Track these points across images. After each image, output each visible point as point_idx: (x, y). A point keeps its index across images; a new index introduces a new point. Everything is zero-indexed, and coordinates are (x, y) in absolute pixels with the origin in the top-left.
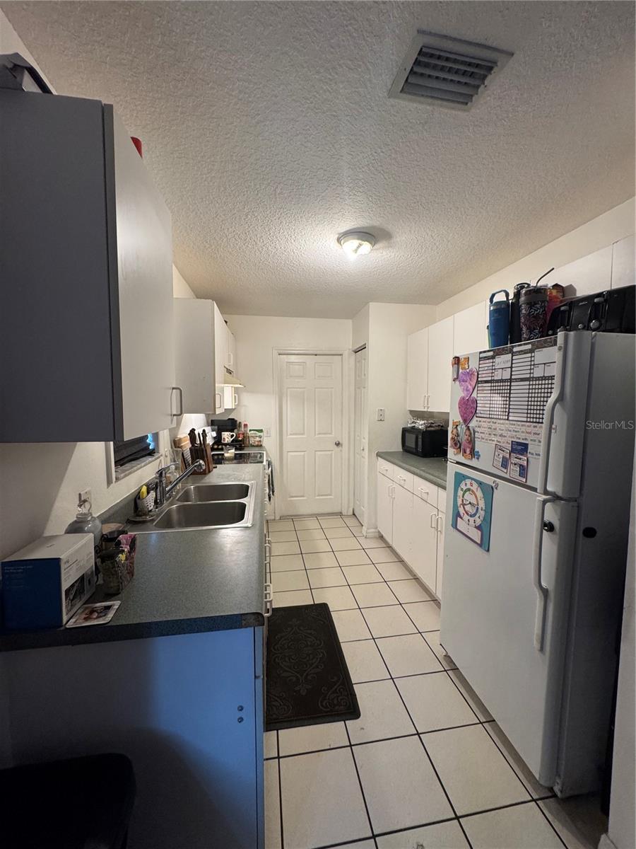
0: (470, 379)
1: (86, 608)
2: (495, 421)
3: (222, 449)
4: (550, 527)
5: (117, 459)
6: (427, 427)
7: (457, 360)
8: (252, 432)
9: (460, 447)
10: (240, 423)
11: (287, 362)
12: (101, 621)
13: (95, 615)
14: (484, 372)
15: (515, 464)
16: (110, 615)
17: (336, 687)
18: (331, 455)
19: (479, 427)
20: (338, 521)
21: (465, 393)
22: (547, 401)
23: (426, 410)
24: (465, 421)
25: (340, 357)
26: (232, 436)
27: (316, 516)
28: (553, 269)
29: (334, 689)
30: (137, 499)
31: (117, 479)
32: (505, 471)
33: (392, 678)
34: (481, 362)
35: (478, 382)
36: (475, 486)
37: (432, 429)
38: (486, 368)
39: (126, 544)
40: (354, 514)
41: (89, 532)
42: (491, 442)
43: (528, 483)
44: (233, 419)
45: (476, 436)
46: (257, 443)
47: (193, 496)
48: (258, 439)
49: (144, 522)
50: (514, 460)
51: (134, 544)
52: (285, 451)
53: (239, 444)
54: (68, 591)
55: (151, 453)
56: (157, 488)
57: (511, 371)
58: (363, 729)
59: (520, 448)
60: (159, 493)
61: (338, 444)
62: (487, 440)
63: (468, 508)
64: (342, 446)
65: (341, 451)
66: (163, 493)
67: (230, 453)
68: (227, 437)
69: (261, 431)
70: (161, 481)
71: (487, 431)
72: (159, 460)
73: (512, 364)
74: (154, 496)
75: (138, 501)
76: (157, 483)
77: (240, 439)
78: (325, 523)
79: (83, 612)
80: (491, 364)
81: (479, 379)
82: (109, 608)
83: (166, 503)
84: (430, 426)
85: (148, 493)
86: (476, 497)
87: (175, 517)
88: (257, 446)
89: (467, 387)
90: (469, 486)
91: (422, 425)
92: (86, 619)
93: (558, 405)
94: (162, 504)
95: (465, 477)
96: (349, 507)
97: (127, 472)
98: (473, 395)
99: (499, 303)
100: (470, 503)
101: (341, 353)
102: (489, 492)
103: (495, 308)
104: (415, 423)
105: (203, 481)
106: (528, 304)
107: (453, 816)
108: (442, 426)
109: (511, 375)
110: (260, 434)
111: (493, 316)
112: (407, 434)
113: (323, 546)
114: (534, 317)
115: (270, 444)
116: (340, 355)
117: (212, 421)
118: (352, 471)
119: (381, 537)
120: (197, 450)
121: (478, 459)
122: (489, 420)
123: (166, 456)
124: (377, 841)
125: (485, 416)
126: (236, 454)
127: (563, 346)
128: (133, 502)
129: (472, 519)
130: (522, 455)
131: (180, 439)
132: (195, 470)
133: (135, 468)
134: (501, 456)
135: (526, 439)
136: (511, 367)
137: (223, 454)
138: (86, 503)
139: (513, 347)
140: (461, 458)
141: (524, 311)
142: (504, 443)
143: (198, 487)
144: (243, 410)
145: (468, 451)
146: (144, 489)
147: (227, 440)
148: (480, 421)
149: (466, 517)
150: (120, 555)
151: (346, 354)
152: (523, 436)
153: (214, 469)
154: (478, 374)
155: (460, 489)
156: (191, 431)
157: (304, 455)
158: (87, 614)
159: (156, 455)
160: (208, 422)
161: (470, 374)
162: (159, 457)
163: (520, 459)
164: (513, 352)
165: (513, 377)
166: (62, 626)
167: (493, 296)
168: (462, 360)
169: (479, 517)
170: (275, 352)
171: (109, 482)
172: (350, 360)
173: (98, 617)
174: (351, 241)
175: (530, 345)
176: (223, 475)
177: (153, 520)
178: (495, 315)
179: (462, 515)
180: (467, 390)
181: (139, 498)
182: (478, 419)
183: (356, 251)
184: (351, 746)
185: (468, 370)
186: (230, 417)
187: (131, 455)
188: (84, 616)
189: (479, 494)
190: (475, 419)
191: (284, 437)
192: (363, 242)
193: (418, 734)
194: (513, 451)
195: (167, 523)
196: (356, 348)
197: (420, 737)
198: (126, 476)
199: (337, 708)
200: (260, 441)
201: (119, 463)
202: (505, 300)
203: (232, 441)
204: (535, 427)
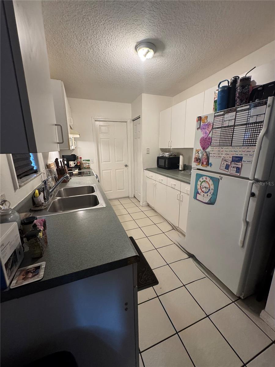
0: (208, 128)
1: (22, 271)
2: (222, 147)
3: (71, 170)
4: (253, 195)
5: (18, 175)
6: (169, 156)
7: (200, 118)
8: (84, 161)
9: (200, 162)
10: (78, 157)
11: (99, 125)
12: (36, 279)
13: (30, 275)
14: (217, 123)
15: (234, 167)
16: (42, 273)
17: (145, 273)
18: (123, 170)
19: (212, 151)
20: (128, 201)
21: (205, 134)
22: (259, 135)
23: (170, 148)
24: (204, 149)
25: (126, 123)
26: (75, 163)
27: (118, 199)
28: (255, 67)
29: (144, 274)
30: (33, 197)
31: (20, 186)
32: (227, 171)
33: (168, 264)
34: (215, 118)
35: (213, 128)
36: (208, 179)
37: (172, 156)
38: (218, 121)
39: (41, 226)
40: (134, 197)
41: (13, 221)
42: (220, 158)
43: (241, 175)
44: (74, 155)
45: (210, 155)
46: (87, 167)
47: (63, 194)
48: (88, 165)
49: (41, 210)
50: (233, 165)
51: (46, 225)
52: (101, 169)
53: (79, 167)
54: (6, 265)
55: (36, 172)
56: (44, 191)
57: (235, 121)
58: (161, 288)
59: (237, 159)
60: (45, 194)
61: (126, 166)
62: (217, 157)
63: (204, 190)
64: (128, 166)
65: (128, 169)
66: (48, 193)
67: (76, 171)
68: (72, 164)
69: (89, 160)
70: (46, 187)
71: (217, 152)
72: (41, 175)
73: (236, 117)
74: (43, 195)
75: (34, 199)
76: (44, 188)
77: (78, 165)
78: (123, 201)
79: (20, 274)
80: (222, 118)
81: (213, 127)
82: (38, 268)
83: (50, 199)
84: (171, 155)
85: (40, 194)
86: (209, 184)
87: (57, 205)
88: (88, 168)
89: (206, 131)
90: (204, 179)
91: (167, 155)
92: (24, 279)
93: (264, 137)
94: (48, 199)
95: (202, 176)
96: (132, 194)
97: (25, 182)
98: (209, 136)
99: (224, 87)
100: (205, 187)
101: (125, 121)
102: (216, 182)
103: (222, 90)
104: (164, 154)
105: (66, 186)
106: (241, 86)
107: (206, 316)
108: (175, 155)
109: (235, 123)
110: (88, 162)
111: (221, 94)
112: (160, 160)
113: (124, 212)
114: (244, 93)
115: (94, 167)
116: (126, 122)
117: (63, 156)
118: (133, 178)
119: (148, 205)
120: (61, 170)
121: (211, 166)
122: (219, 147)
123: (44, 174)
124: (179, 334)
125: (216, 145)
126: (79, 172)
127: (271, 104)
128: (31, 199)
129: (206, 195)
130: (238, 162)
131: (50, 164)
132: (64, 180)
133: (29, 180)
134: (225, 164)
135: (242, 155)
136: (235, 119)
137: (72, 172)
138: (6, 203)
139: (237, 108)
140: (200, 167)
141: (239, 91)
142: (227, 157)
143: (66, 189)
144: (78, 150)
145: (205, 163)
146: (37, 191)
147: (72, 165)
148: (213, 148)
149: (202, 194)
150: (40, 234)
151: (129, 121)
152: (240, 153)
153: (70, 180)
154: (213, 125)
155: (199, 181)
156: (56, 159)
157: (110, 172)
158: (23, 275)
159: (39, 173)
160: (60, 156)
161: (208, 125)
162: (41, 174)
163: (237, 164)
164: (237, 111)
165: (235, 124)
166: (6, 287)
167: (220, 83)
168: (203, 118)
169: (210, 193)
170: (93, 120)
171: (15, 189)
172: (130, 125)
173: (33, 276)
174: (143, 48)
175: (249, 106)
176: (76, 182)
177: (46, 209)
178: (222, 93)
179: (200, 193)
180: (206, 133)
181: (35, 197)
182: (211, 147)
183: (145, 55)
184: (158, 296)
185: (207, 123)
186: (72, 154)
187: (24, 173)
188: (22, 277)
189: (211, 182)
190: (210, 147)
191: (100, 163)
192: (150, 50)
193: (184, 285)
194: (233, 161)
195: (54, 209)
196: (133, 118)
197: (185, 287)
198: (25, 184)
199: (148, 281)
200: (89, 166)
201: (19, 176)
202: (228, 85)
203: (75, 166)
204: (248, 148)
